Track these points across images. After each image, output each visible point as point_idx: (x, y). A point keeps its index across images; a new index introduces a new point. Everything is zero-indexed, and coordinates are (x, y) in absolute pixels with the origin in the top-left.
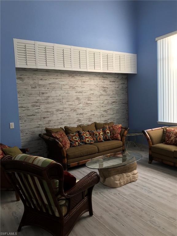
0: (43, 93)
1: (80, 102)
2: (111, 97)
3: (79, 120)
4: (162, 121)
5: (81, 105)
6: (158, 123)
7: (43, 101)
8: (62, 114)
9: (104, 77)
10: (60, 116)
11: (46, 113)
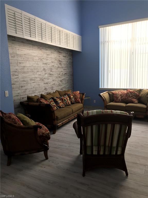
0: (20, 63)
1: (46, 73)
2: (64, 70)
3: (46, 89)
4: (103, 88)
5: (46, 75)
6: (100, 89)
7: (20, 71)
8: (34, 83)
9: (60, 52)
10: (33, 85)
11: (23, 82)
